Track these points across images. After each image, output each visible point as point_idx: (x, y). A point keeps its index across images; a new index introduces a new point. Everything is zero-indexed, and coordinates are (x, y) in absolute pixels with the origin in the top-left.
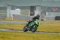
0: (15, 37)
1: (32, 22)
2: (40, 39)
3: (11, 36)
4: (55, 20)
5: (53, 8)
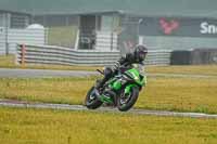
0: (24, 127)
1: (116, 72)
2: (115, 132)
3: (12, 122)
4: (171, 64)
5: (162, 22)
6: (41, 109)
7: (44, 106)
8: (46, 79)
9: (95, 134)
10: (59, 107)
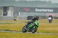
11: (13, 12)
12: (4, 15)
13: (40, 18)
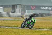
6: (2, 28)
7: (3, 27)
8: (4, 21)
9: (15, 34)
10: (7, 27)
11: (20, 10)
12: (12, 12)
13: (45, 15)
